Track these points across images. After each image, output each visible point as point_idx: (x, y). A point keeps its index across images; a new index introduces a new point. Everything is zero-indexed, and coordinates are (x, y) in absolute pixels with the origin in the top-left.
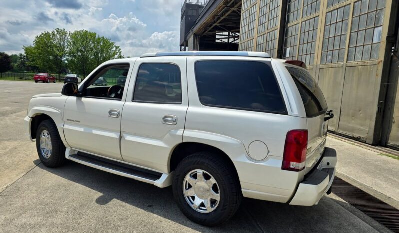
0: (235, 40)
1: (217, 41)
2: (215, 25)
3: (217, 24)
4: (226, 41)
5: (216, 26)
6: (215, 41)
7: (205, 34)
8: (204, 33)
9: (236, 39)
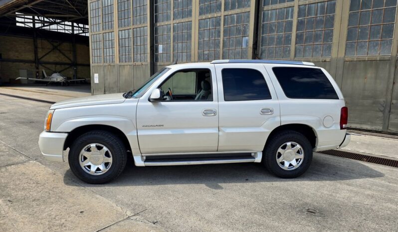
0: (44, 26)
1: (18, 24)
2: (26, 6)
3: (29, 6)
4: (31, 25)
5: (27, 8)
6: (16, 24)
7: (6, 15)
8: (5, 13)
9: (46, 24)
